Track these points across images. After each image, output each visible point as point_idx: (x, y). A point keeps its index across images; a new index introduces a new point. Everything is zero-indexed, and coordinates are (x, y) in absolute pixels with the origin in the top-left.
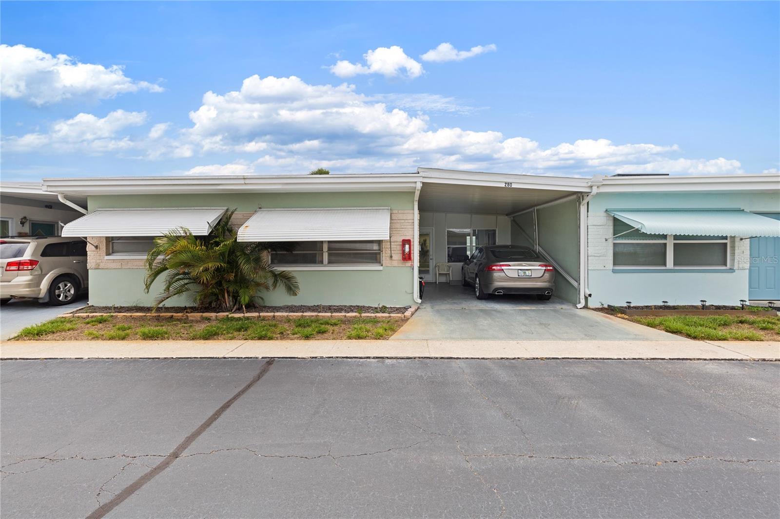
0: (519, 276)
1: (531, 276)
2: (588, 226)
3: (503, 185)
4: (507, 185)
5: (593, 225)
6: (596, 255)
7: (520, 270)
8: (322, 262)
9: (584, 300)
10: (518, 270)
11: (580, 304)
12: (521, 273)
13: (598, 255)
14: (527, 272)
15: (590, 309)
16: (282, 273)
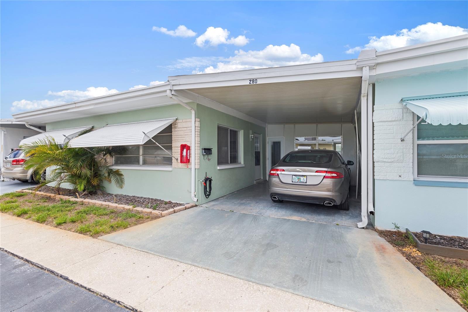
0: (292, 182)
1: (306, 183)
2: (373, 123)
3: (247, 83)
4: (251, 82)
5: (381, 122)
6: (385, 160)
7: (295, 175)
8: (139, 163)
9: (366, 217)
10: (293, 175)
11: (361, 223)
12: (296, 179)
13: (390, 161)
14: (302, 178)
15: (376, 230)
16: (118, 170)
